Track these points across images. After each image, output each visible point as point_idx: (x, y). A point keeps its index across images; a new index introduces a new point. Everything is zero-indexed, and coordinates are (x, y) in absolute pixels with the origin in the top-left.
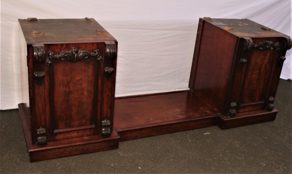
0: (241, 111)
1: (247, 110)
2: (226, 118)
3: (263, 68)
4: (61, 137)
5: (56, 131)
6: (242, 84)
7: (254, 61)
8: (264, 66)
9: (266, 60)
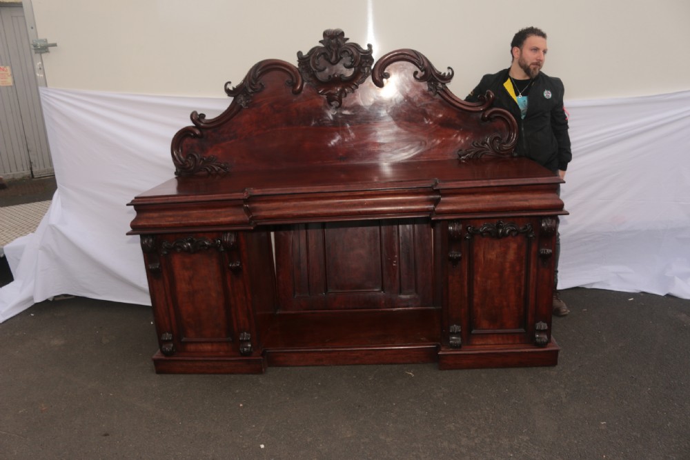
0: (477, 343)
1: (490, 341)
2: (443, 351)
3: (508, 270)
4: (191, 348)
5: (184, 339)
6: (466, 295)
7: (484, 257)
8: (508, 265)
9: (511, 256)
